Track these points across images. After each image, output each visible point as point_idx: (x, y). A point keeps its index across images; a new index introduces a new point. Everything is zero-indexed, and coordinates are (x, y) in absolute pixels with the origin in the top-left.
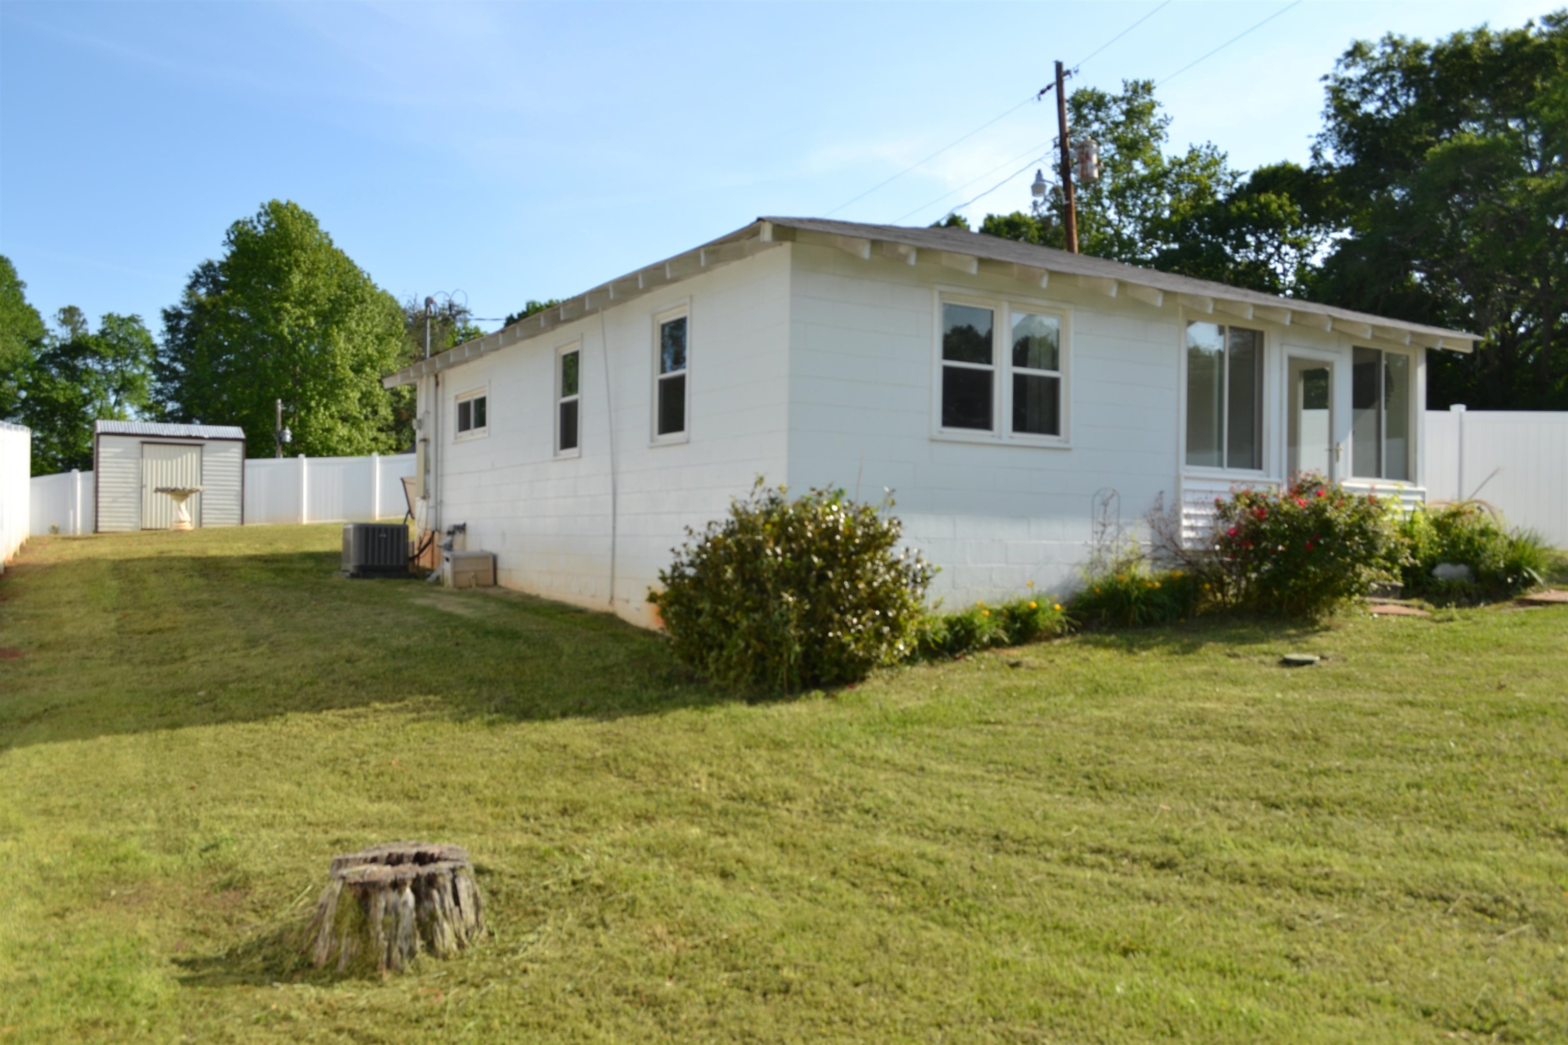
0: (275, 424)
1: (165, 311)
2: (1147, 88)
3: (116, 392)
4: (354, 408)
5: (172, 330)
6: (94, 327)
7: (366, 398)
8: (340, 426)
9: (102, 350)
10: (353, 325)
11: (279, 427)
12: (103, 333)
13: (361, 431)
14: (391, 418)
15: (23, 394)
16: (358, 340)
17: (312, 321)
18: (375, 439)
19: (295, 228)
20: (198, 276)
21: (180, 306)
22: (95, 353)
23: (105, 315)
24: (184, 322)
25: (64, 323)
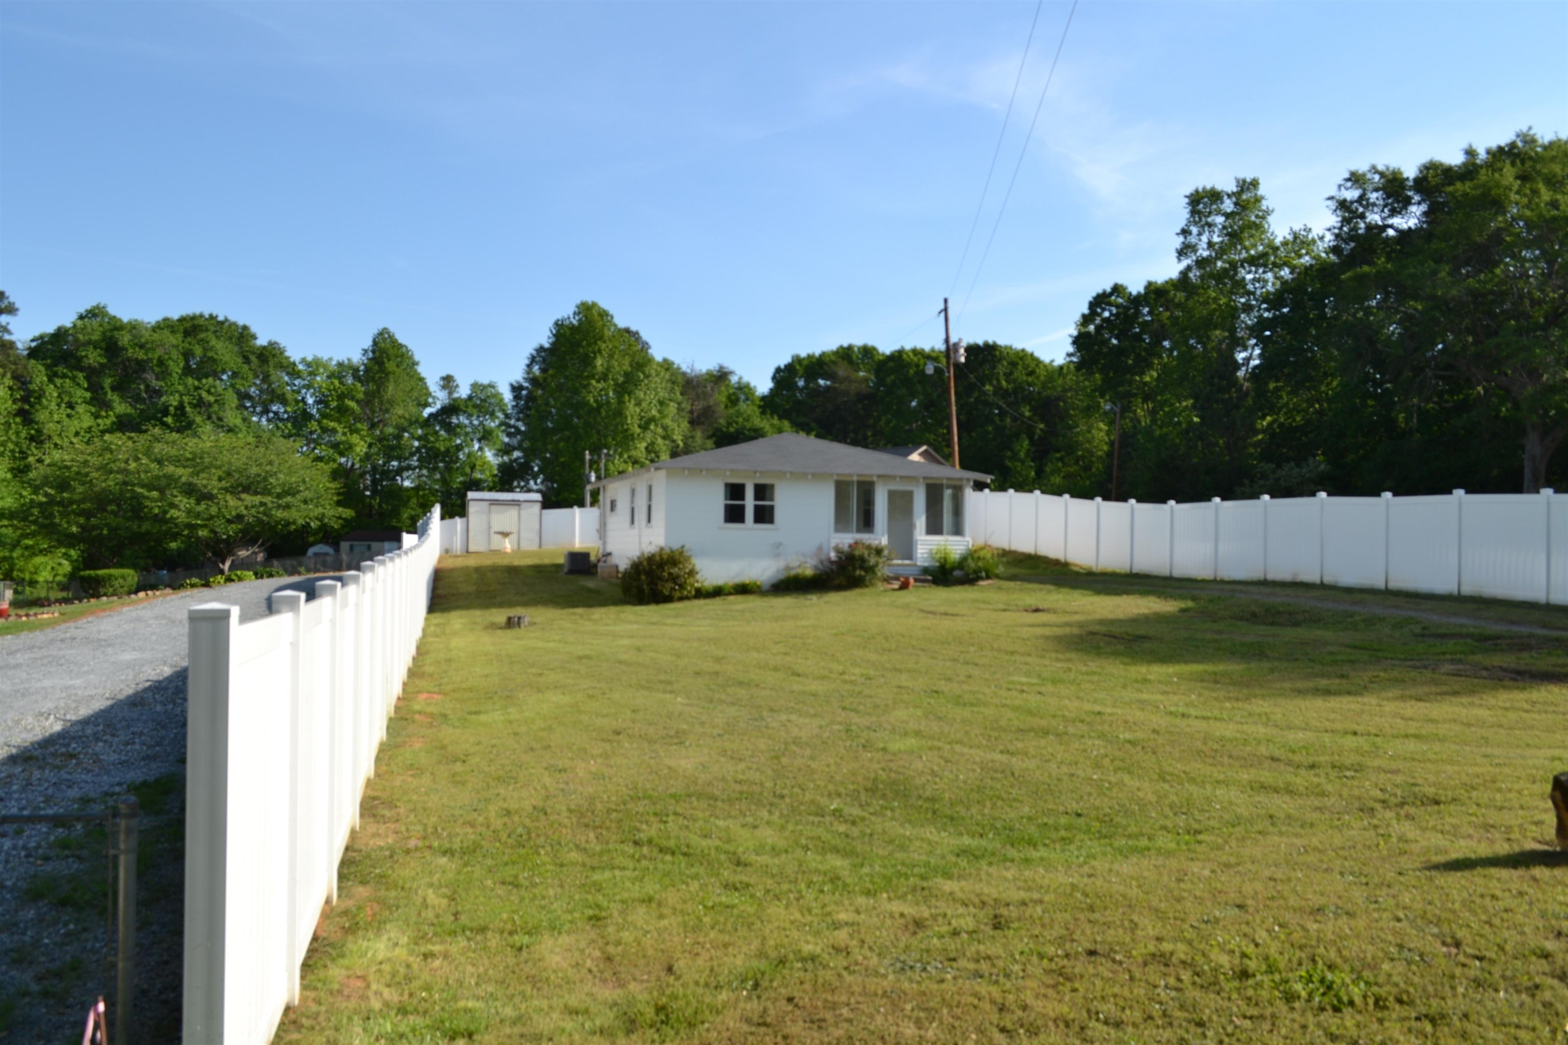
0: (585, 469)
1: (512, 385)
2: (1255, 184)
3: (479, 440)
5: (517, 397)
6: (464, 392)
9: (469, 410)
10: (641, 394)
11: (587, 471)
12: (470, 398)
15: (416, 444)
16: (644, 405)
17: (611, 393)
20: (533, 357)
21: (522, 380)
22: (465, 412)
23: (472, 382)
24: (524, 392)
25: (444, 387)
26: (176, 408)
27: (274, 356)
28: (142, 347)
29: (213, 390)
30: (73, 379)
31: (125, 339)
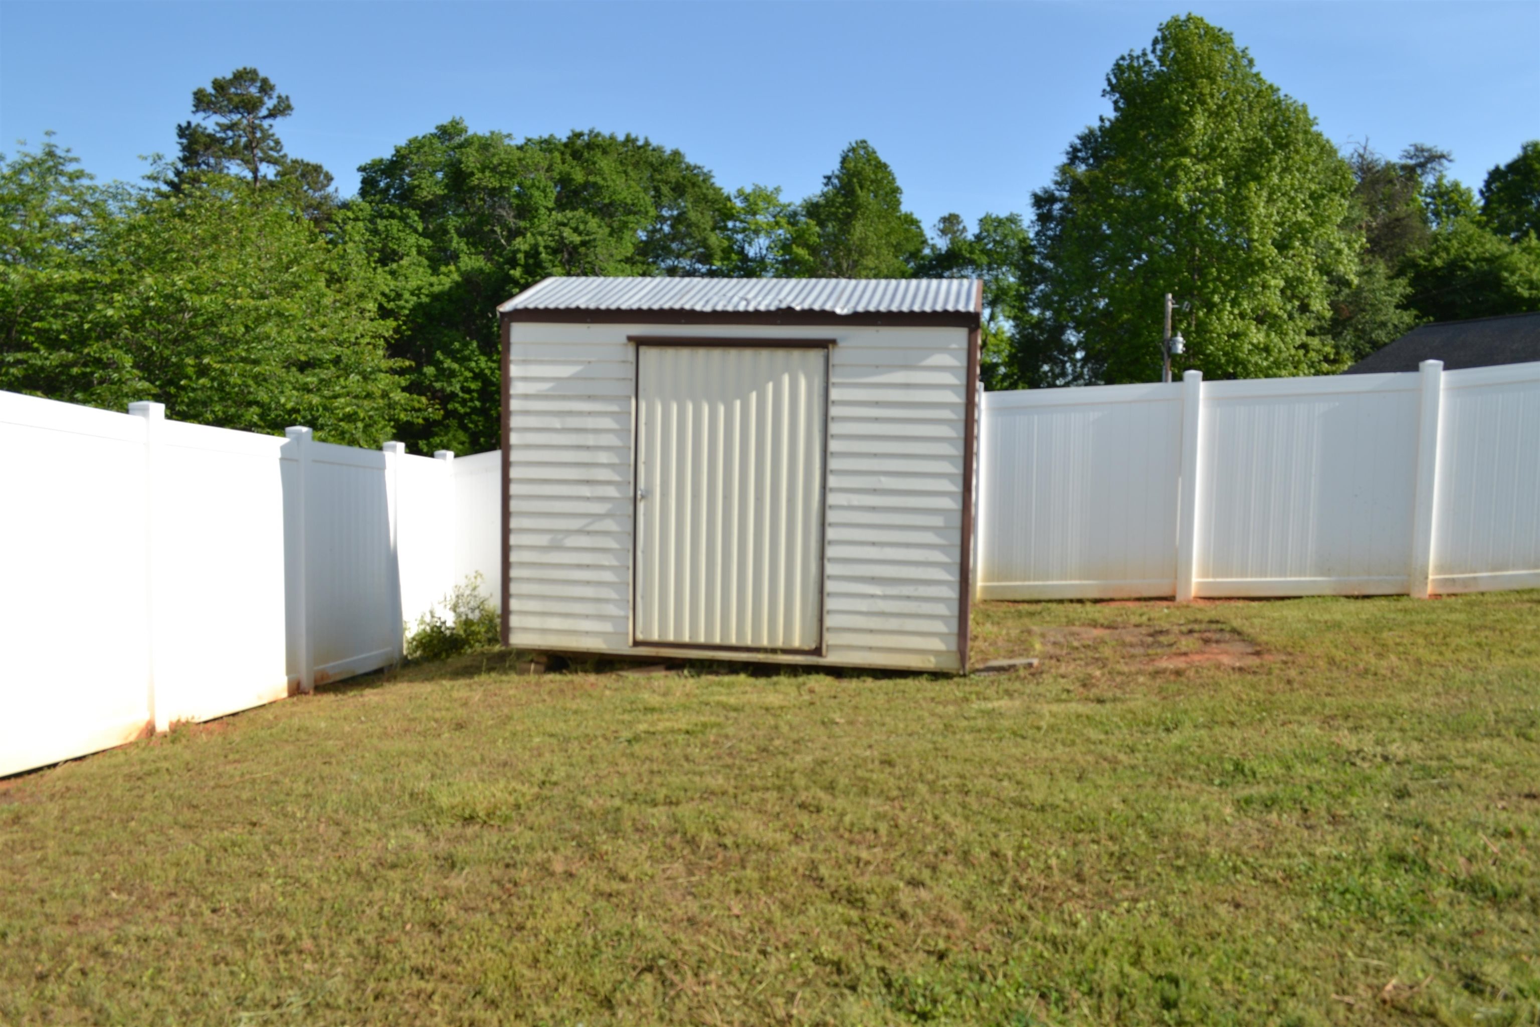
0: (1162, 331)
4: (1274, 301)
5: (1043, 218)
6: (972, 229)
7: (1291, 289)
8: (1253, 329)
10: (1275, 180)
11: (1169, 333)
12: (978, 238)
13: (1282, 334)
14: (1328, 314)
16: (1283, 201)
17: (1220, 182)
18: (1304, 346)
19: (1200, 48)
20: (1075, 150)
21: (1053, 187)
22: (971, 262)
23: (982, 215)
24: (1057, 206)
25: (944, 232)
26: (527, 255)
27: (694, 185)
28: (494, 170)
29: (582, 227)
30: (403, 219)
31: (471, 160)
